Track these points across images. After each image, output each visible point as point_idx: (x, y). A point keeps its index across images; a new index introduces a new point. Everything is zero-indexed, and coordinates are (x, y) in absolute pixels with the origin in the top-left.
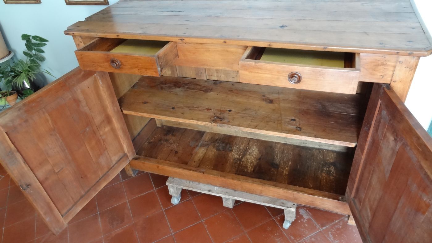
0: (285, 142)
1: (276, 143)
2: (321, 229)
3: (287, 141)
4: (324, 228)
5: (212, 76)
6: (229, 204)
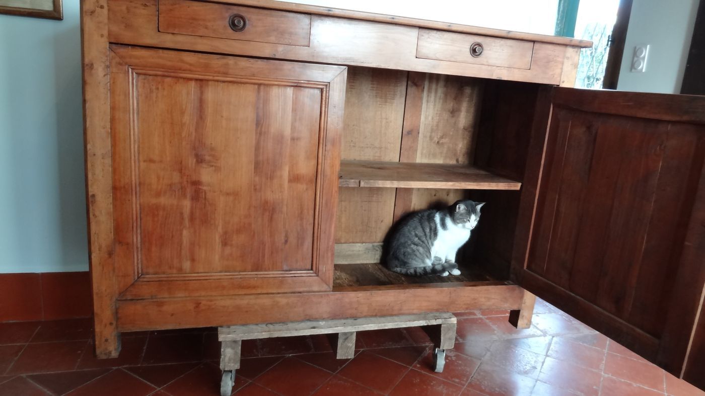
6: (346, 351)
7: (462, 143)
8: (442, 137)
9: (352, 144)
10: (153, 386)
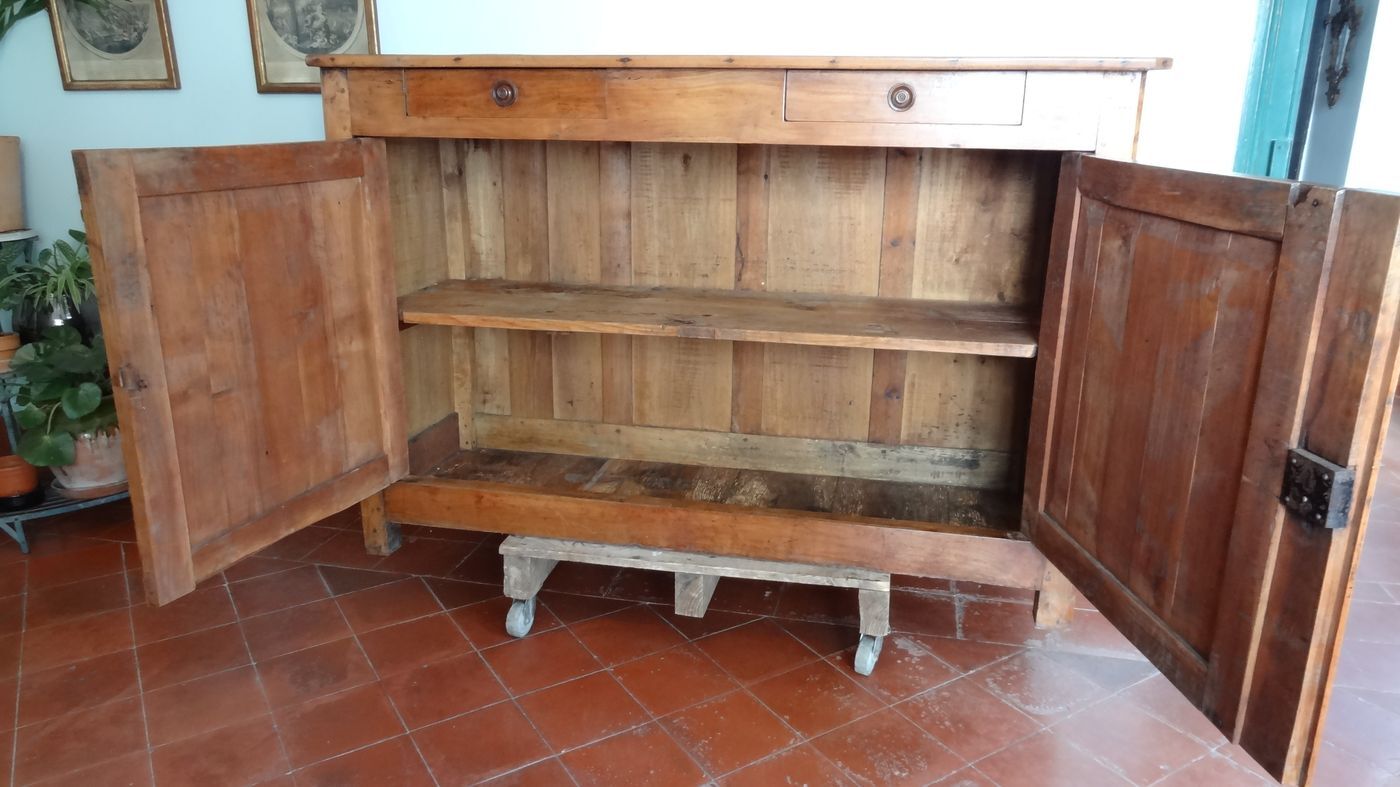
0: (839, 474)
1: (814, 477)
2: (964, 675)
3: (846, 468)
4: (971, 672)
5: (646, 274)
6: (692, 603)
7: (1009, 261)
8: (965, 251)
9: (789, 265)
10: (441, 605)
